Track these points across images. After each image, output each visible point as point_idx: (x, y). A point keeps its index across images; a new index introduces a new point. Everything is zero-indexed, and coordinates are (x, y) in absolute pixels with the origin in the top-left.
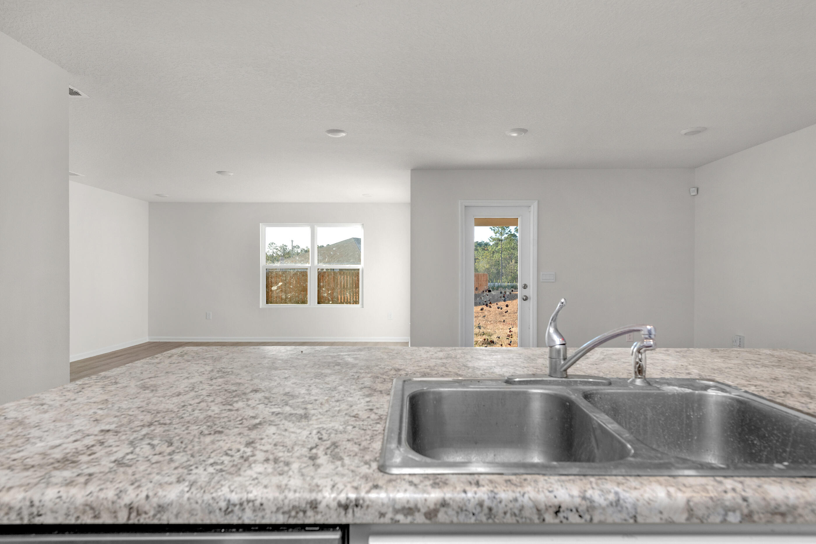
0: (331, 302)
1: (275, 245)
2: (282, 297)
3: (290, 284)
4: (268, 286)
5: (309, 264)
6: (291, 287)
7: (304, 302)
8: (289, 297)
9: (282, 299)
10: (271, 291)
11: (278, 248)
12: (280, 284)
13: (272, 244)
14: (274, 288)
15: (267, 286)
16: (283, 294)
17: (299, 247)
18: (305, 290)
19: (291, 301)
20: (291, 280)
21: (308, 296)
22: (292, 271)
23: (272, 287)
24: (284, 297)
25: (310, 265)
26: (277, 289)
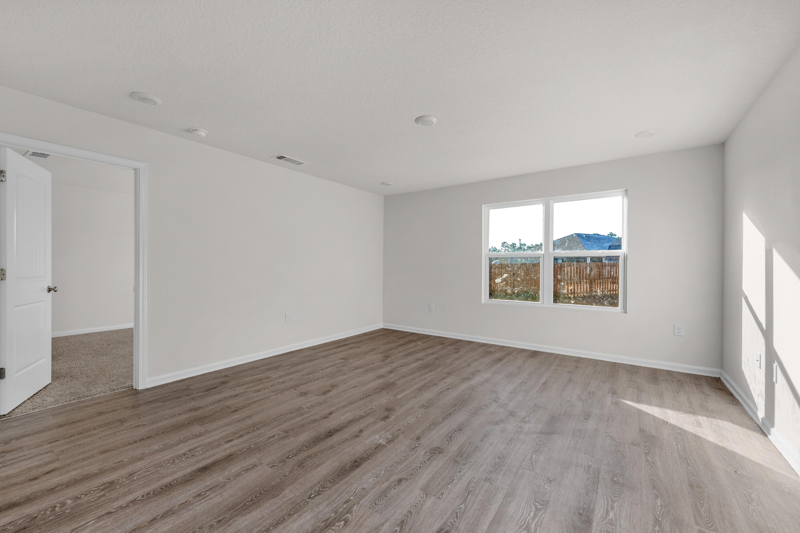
0: (572, 302)
1: (507, 244)
2: (508, 291)
3: (518, 276)
4: (492, 278)
5: (541, 250)
6: (519, 279)
7: (535, 298)
8: (516, 291)
9: (506, 294)
10: (495, 282)
11: (509, 246)
12: (505, 276)
13: (505, 243)
14: (498, 280)
15: (490, 279)
16: (509, 287)
17: (525, 245)
18: (536, 283)
19: (518, 296)
20: (518, 271)
21: (541, 292)
22: (519, 260)
23: (496, 279)
24: (509, 291)
25: (543, 252)
26: (502, 282)
